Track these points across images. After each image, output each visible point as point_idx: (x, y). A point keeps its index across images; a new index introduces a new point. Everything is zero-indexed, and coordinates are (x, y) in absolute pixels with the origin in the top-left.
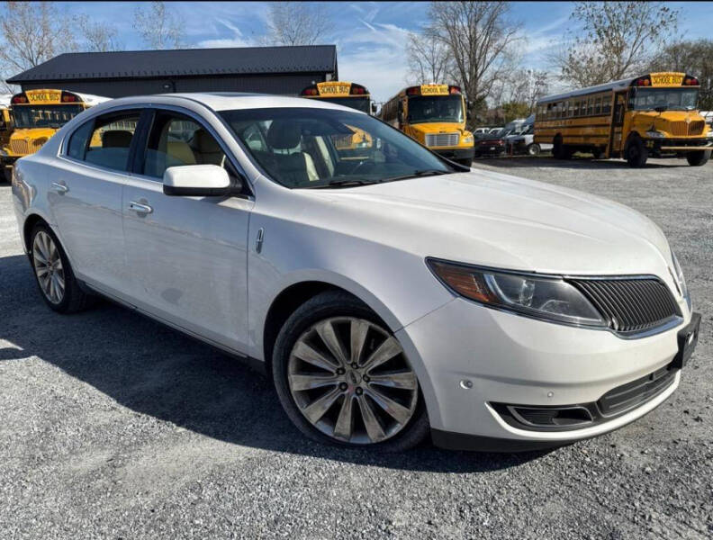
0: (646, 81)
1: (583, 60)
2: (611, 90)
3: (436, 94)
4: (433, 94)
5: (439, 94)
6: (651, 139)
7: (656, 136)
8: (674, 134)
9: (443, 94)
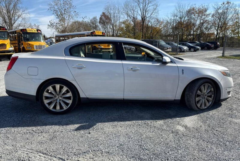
0: (94, 33)
1: (54, 23)
2: (84, 34)
3: (33, 32)
4: (32, 32)
5: (34, 32)
6: (99, 48)
7: (100, 47)
8: (105, 47)
9: (35, 32)
